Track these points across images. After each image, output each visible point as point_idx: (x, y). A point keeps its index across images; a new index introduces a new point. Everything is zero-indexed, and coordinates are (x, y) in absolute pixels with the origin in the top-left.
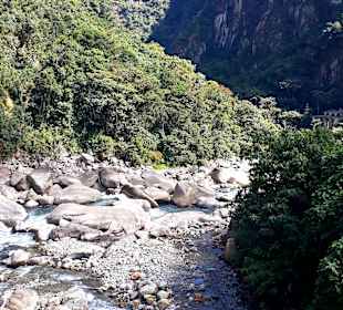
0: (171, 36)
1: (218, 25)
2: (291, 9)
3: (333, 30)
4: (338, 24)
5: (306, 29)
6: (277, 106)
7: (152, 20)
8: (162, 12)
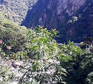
0: (27, 24)
1: (40, 21)
2: (59, 17)
3: (70, 22)
4: (71, 21)
5: (63, 22)
6: (57, 42)
7: (22, 20)
8: (24, 18)
